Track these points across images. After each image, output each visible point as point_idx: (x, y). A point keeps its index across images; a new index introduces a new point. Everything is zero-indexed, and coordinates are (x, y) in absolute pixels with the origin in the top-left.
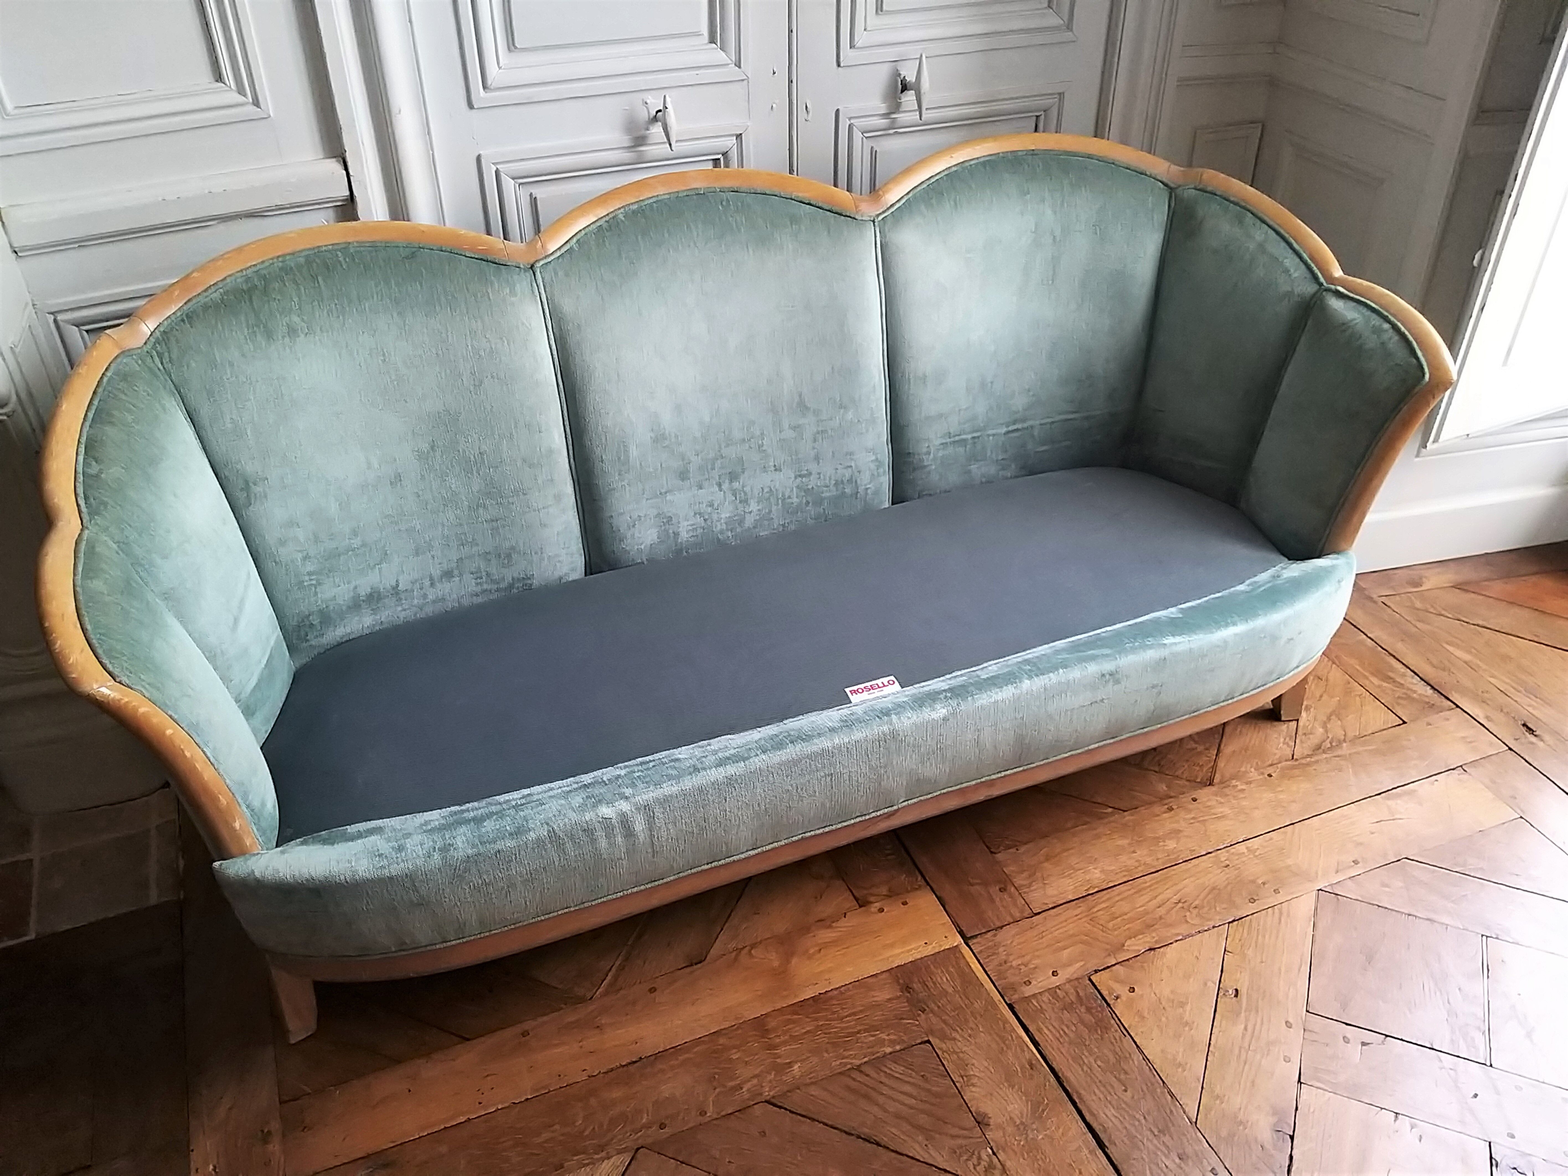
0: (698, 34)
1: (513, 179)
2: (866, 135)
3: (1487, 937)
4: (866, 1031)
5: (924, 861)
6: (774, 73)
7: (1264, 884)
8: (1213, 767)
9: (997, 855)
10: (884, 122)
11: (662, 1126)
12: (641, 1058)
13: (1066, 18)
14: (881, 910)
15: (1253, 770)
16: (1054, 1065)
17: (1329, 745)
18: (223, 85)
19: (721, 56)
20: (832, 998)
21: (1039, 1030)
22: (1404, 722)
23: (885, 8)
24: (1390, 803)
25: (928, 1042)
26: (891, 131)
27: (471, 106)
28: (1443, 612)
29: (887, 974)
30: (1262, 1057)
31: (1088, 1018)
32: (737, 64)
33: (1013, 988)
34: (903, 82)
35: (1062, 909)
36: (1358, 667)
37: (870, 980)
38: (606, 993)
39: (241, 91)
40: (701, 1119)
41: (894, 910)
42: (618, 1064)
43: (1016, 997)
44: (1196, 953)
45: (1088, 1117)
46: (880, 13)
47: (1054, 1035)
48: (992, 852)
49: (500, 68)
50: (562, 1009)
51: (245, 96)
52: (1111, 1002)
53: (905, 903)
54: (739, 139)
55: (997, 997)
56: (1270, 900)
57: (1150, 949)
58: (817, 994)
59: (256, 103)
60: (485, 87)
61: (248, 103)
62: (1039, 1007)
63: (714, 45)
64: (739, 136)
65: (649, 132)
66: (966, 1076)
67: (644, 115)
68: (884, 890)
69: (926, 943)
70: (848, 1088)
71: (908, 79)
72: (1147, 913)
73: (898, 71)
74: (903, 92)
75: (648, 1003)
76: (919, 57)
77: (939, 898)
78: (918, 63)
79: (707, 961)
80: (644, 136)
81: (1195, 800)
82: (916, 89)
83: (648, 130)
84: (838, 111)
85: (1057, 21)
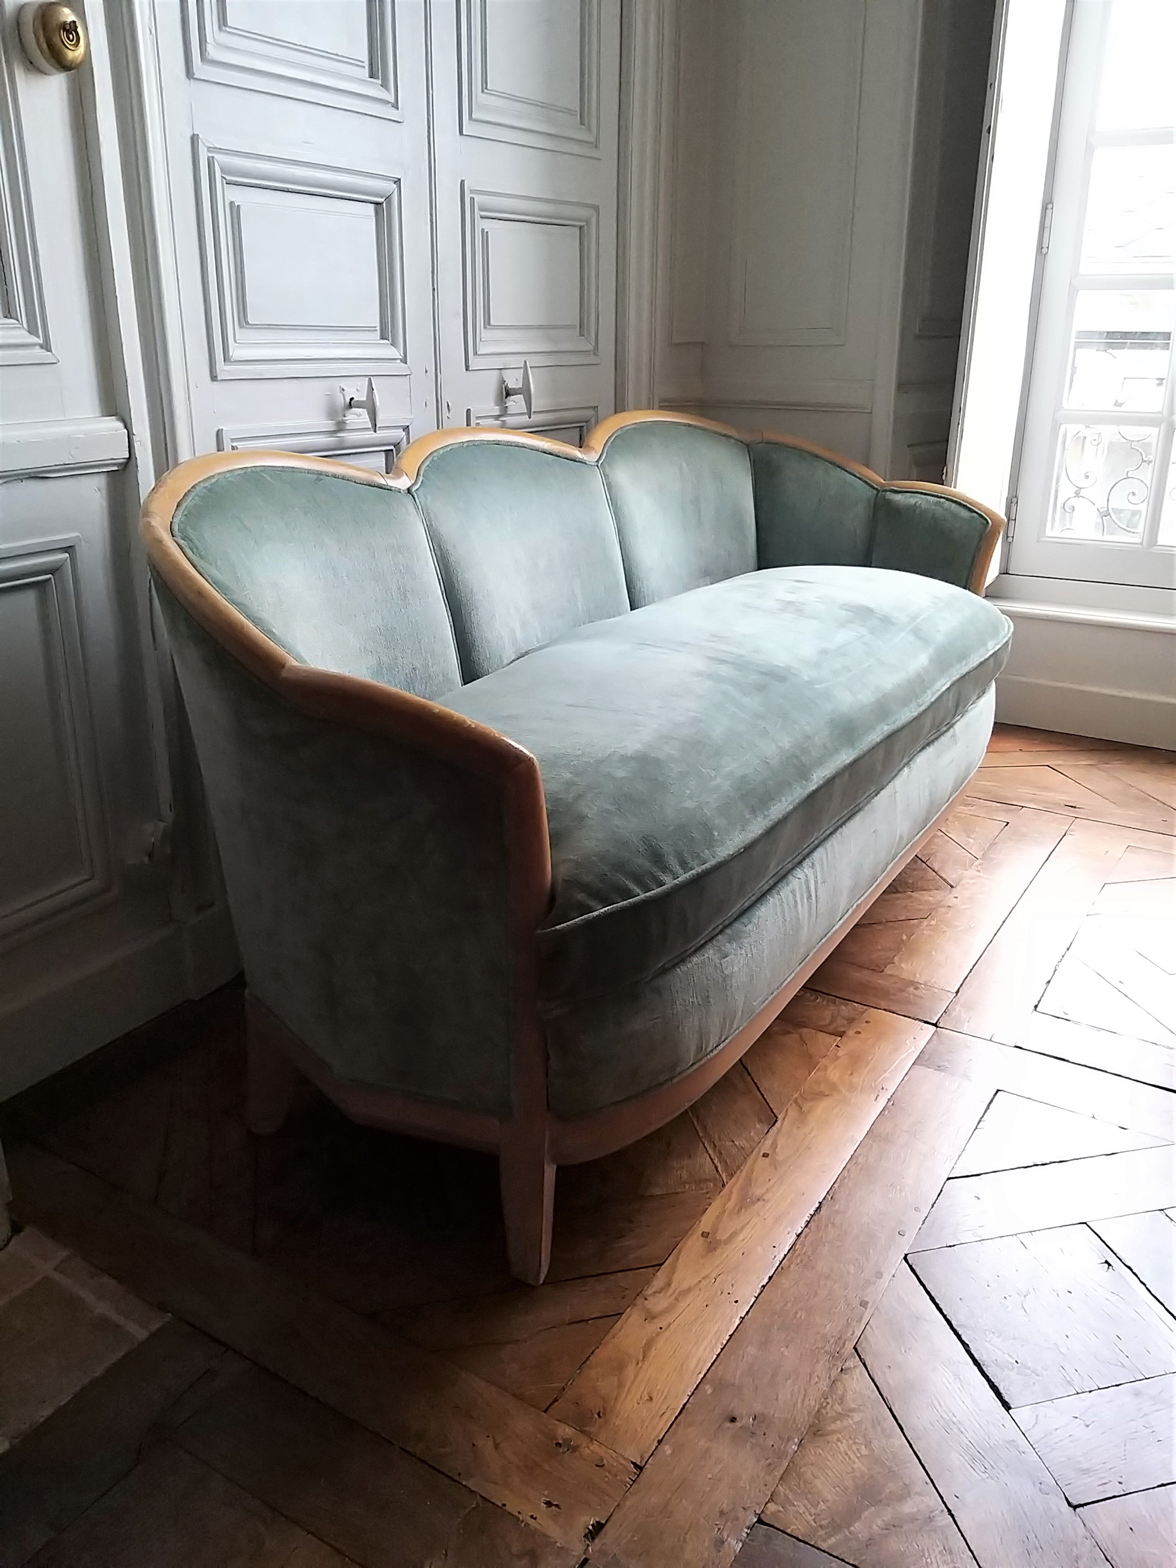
6: (426, 372)
8: (941, 878)
9: (886, 972)
11: (901, 1234)
12: (820, 1204)
13: (594, 345)
14: (858, 1033)
18: (15, 321)
19: (391, 352)
22: (1008, 823)
23: (492, 322)
25: (997, 1090)
27: (214, 378)
29: (916, 1066)
32: (404, 360)
34: (507, 388)
37: (910, 1075)
38: (731, 1176)
39: (32, 331)
41: (865, 1029)
42: (809, 1217)
46: (488, 327)
48: (880, 972)
49: (237, 342)
51: (38, 337)
52: (1067, 1017)
53: (867, 1022)
54: (406, 432)
57: (1048, 983)
58: (887, 1100)
59: (46, 346)
60: (225, 359)
61: (38, 344)
63: (386, 341)
64: (406, 429)
65: (346, 418)
67: (341, 401)
68: (843, 1021)
69: (914, 1038)
71: (510, 386)
73: (503, 378)
74: (506, 398)
75: (775, 1165)
76: (523, 366)
77: (885, 1010)
78: (522, 371)
79: (780, 1117)
80: (344, 423)
81: (957, 898)
82: (525, 391)
83: (345, 416)
84: (468, 411)
85: (589, 347)
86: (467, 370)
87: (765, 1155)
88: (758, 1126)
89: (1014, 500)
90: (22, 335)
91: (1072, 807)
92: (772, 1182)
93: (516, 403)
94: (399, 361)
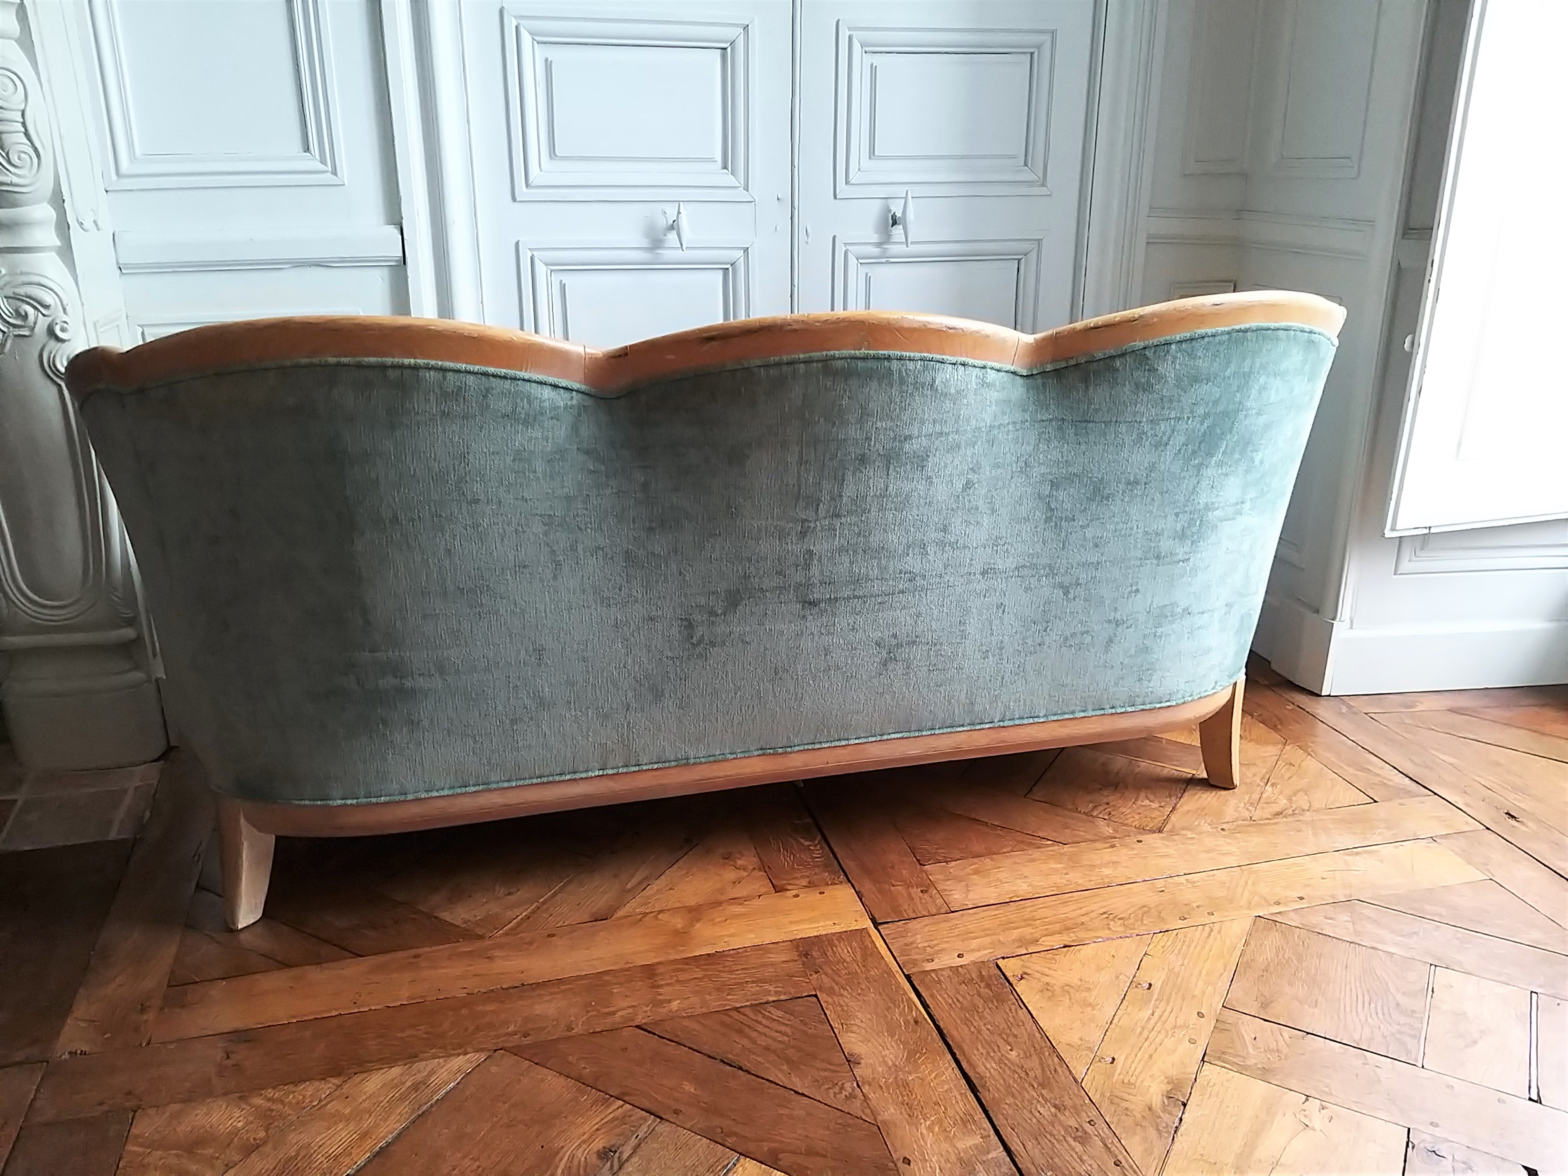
0: (712, 160)
1: (547, 264)
2: (861, 261)
3: (1436, 966)
4: (753, 982)
5: (850, 865)
6: (778, 199)
7: (1198, 907)
8: (1165, 820)
9: (926, 867)
10: (876, 251)
11: (526, 1036)
12: (523, 985)
13: (1041, 176)
14: (797, 896)
15: (1206, 824)
16: (941, 1025)
17: (1291, 813)
18: (309, 154)
19: (731, 180)
20: (727, 956)
21: (932, 996)
22: (1375, 802)
23: (876, 154)
24: (1347, 858)
25: (816, 996)
26: (884, 260)
27: (514, 199)
28: (1433, 728)
29: (790, 943)
30: (1166, 1036)
31: (985, 991)
32: (746, 188)
33: (915, 963)
34: (894, 218)
35: (979, 910)
36: (1333, 759)
37: (771, 946)
38: (506, 934)
39: (324, 162)
40: (567, 1034)
41: (809, 897)
42: (499, 987)
43: (914, 970)
44: (1113, 953)
45: (964, 1065)
46: (872, 157)
47: (946, 1002)
48: (921, 864)
49: (541, 171)
50: (459, 942)
51: (328, 166)
52: (1014, 982)
53: (821, 893)
54: (746, 253)
55: (895, 967)
56: (1202, 919)
57: (1065, 947)
58: (714, 952)
59: (334, 173)
60: (527, 185)
61: (330, 171)
62: (937, 979)
63: (726, 171)
64: (746, 250)
65: (665, 238)
66: (847, 1025)
67: (662, 223)
68: (804, 882)
69: (834, 924)
70: (723, 1023)
71: (897, 215)
72: (1068, 919)
73: (888, 207)
74: (892, 226)
76: (904, 196)
78: (903, 200)
80: (661, 241)
82: (906, 221)
83: (666, 236)
84: (834, 237)
85: (1032, 177)
90: (316, 165)
93: (898, 233)
94: (740, 189)
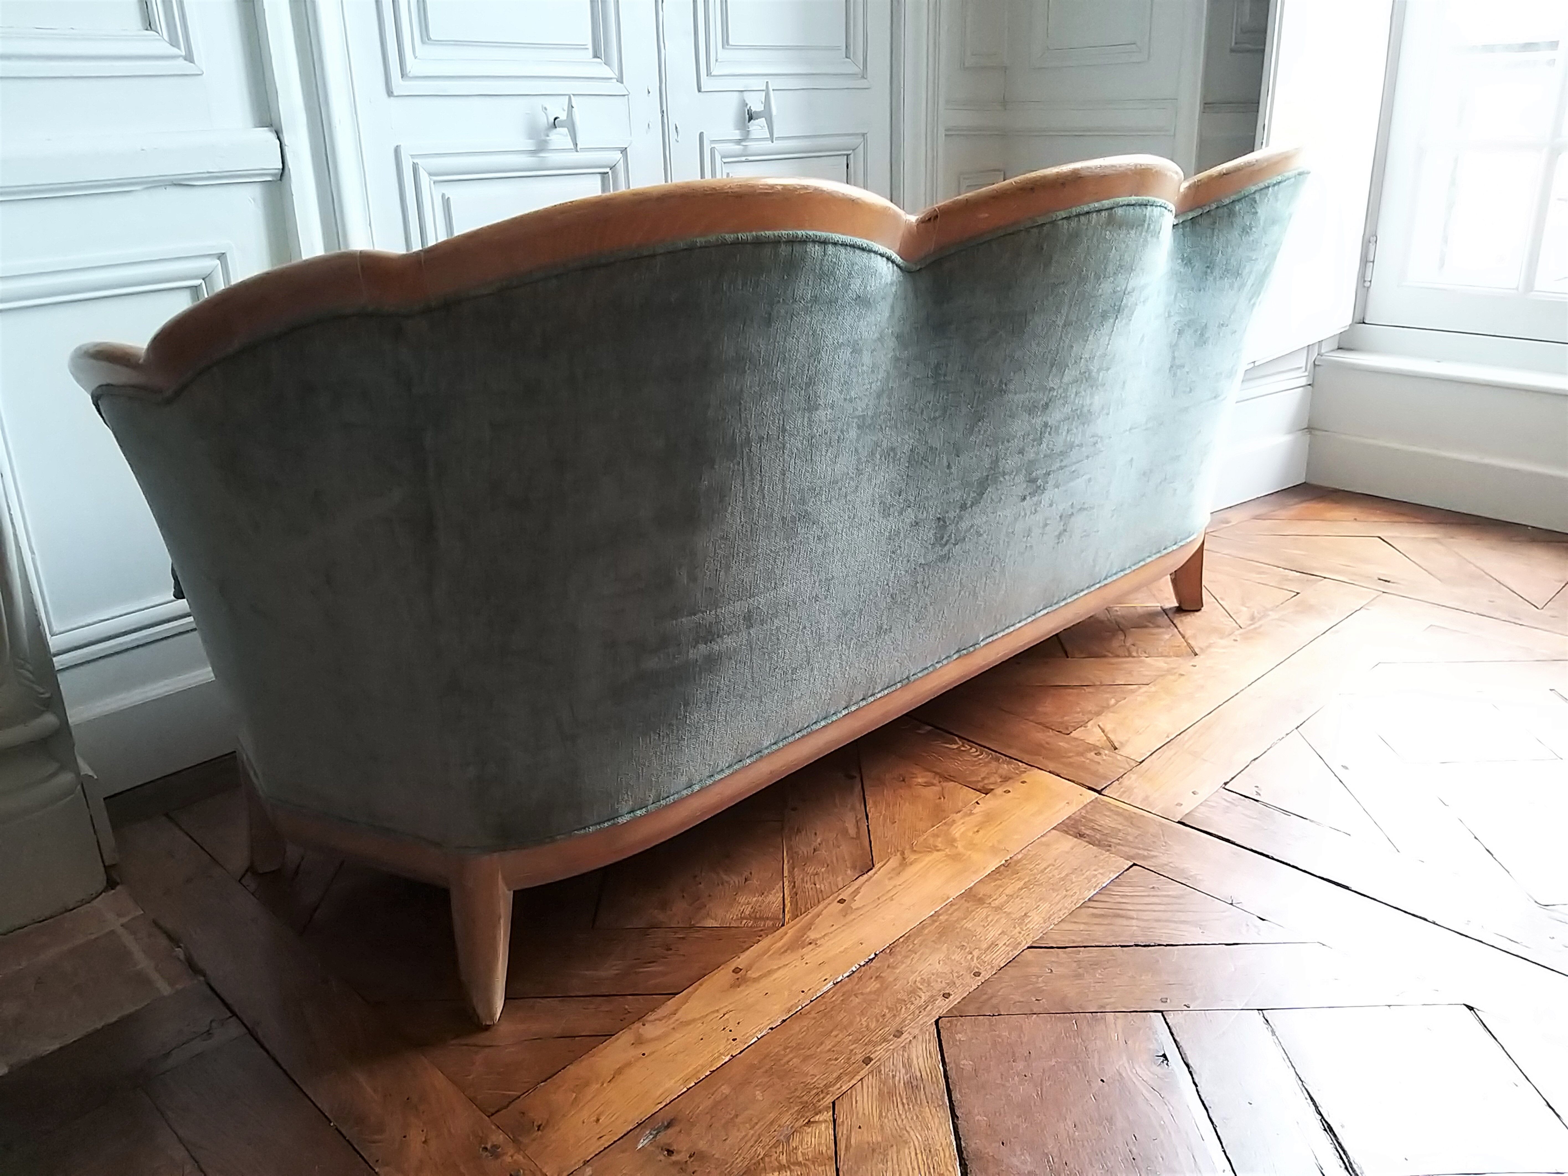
0: (585, 48)
1: (429, 175)
2: (723, 160)
4: (1072, 873)
5: (1011, 752)
6: (649, 92)
9: (1072, 735)
10: (737, 148)
11: (946, 996)
12: (875, 955)
13: (862, 68)
14: (1007, 791)
15: (1219, 640)
16: (1254, 849)
17: (1259, 615)
18: (154, 33)
19: (605, 71)
20: (1018, 861)
21: (1218, 830)
22: (1298, 593)
23: (730, 43)
24: (1336, 636)
26: (743, 159)
27: (390, 93)
28: (1260, 533)
29: (1055, 831)
31: (1248, 812)
32: (619, 80)
33: (1169, 811)
34: (750, 112)
35: (1159, 753)
37: (1043, 839)
38: (796, 917)
39: (174, 42)
40: (981, 979)
41: (1017, 789)
42: (857, 966)
43: (1179, 817)
44: (1290, 752)
45: (1313, 872)
46: (725, 46)
47: (1233, 831)
48: (1065, 734)
49: (416, 58)
50: (759, 941)
51: (181, 48)
52: (1257, 798)
53: (1023, 782)
54: (624, 153)
55: (1161, 819)
57: (1252, 761)
58: (1003, 862)
59: (189, 57)
60: (402, 75)
61: (181, 56)
62: (1204, 817)
63: (598, 60)
64: (624, 151)
65: (548, 138)
66: (1190, 876)
67: (544, 121)
68: (997, 778)
69: (1068, 803)
70: (1097, 915)
71: (753, 109)
72: (1228, 738)
73: (744, 101)
74: (749, 121)
75: (845, 913)
76: (764, 88)
77: (1050, 772)
78: (764, 93)
79: (877, 866)
80: (546, 142)
81: (1195, 666)
82: (767, 114)
83: (548, 136)
84: (701, 135)
85: (855, 69)
86: (699, 91)
87: (842, 901)
88: (849, 872)
89: (1373, 239)
90: (163, 47)
91: (1386, 581)
92: (834, 928)
93: (758, 128)
94: (615, 80)
